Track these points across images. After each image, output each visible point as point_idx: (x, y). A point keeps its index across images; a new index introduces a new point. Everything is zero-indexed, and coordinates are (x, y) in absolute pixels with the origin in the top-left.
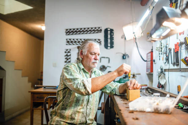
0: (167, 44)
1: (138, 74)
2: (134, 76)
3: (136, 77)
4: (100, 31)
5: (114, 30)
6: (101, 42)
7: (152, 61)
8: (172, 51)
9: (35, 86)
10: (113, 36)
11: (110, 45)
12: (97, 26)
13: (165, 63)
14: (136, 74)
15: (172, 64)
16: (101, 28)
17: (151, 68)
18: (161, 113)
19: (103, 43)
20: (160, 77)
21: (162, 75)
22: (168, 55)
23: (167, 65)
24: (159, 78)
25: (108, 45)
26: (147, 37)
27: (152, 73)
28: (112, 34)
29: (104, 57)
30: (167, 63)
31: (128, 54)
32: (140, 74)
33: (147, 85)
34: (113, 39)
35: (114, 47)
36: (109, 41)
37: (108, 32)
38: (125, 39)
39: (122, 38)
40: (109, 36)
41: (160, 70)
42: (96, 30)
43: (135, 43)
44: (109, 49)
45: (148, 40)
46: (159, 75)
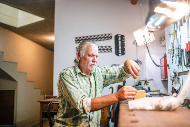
0: (179, 45)
1: (151, 80)
2: (146, 82)
3: (149, 83)
4: (110, 38)
5: (125, 36)
6: (112, 49)
7: (166, 66)
8: (184, 52)
9: (46, 96)
10: (124, 42)
11: (121, 51)
12: (107, 33)
13: (178, 66)
14: (148, 80)
15: (185, 66)
16: (111, 35)
17: (165, 74)
18: (163, 111)
19: (114, 50)
20: (174, 82)
21: (176, 79)
22: (180, 56)
23: (180, 68)
24: (172, 83)
25: (119, 52)
26: (160, 41)
27: (167, 79)
28: (123, 40)
29: (116, 65)
30: (180, 66)
31: (141, 61)
32: (152, 80)
33: (159, 91)
34: (124, 46)
35: (126, 54)
36: (120, 47)
37: (118, 39)
38: (137, 45)
39: (133, 44)
40: (120, 43)
41: (173, 74)
42: (106, 36)
43: (146, 47)
44: (120, 56)
45: (162, 45)
46: (172, 80)
